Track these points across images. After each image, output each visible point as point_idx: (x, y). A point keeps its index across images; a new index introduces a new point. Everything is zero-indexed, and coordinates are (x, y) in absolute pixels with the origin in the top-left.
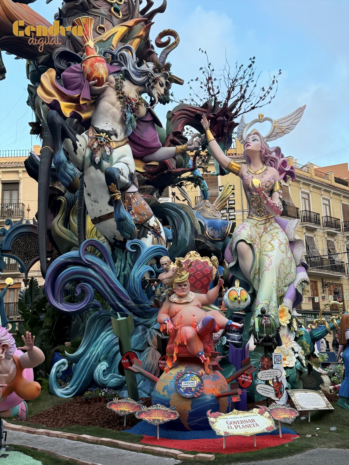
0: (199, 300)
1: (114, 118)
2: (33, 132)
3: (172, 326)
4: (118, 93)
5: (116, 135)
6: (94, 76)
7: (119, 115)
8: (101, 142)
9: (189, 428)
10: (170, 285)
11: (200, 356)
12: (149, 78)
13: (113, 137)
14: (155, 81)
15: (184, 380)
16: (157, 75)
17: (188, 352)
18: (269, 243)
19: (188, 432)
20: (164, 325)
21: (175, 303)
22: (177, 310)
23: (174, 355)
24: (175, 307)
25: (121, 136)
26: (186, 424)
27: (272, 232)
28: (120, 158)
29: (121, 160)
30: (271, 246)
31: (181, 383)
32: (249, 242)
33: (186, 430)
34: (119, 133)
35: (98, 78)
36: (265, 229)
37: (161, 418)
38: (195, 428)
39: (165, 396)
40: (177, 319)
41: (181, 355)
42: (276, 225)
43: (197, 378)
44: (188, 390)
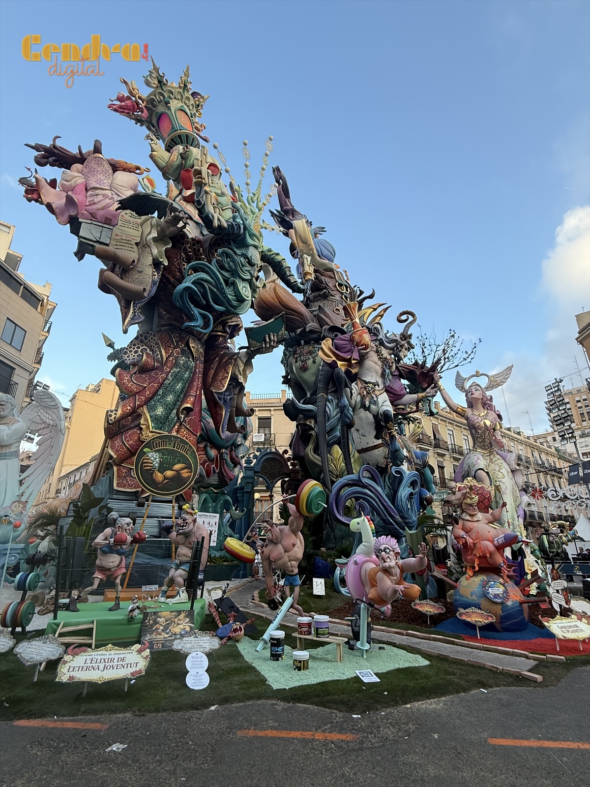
0: (487, 519)
1: (377, 373)
2: (284, 383)
3: (471, 541)
4: (378, 355)
5: (378, 386)
6: (362, 343)
7: (380, 371)
8: (369, 391)
9: (500, 629)
10: (460, 506)
11: (502, 566)
12: (398, 344)
13: (377, 387)
14: (402, 346)
15: (490, 587)
16: (403, 342)
17: (488, 563)
18: (499, 471)
19: (501, 633)
20: (463, 539)
21: (468, 520)
22: (472, 527)
23: (476, 565)
24: (468, 524)
25: (381, 386)
26: (498, 626)
27: (497, 462)
28: (383, 403)
29: (384, 404)
30: (502, 474)
31: (488, 590)
32: (486, 471)
33: (498, 631)
34: (380, 385)
35: (365, 345)
36: (491, 460)
37: (481, 620)
38: (506, 630)
39: (475, 600)
40: (473, 535)
41: (481, 565)
42: (498, 456)
43: (501, 586)
44: (496, 596)
